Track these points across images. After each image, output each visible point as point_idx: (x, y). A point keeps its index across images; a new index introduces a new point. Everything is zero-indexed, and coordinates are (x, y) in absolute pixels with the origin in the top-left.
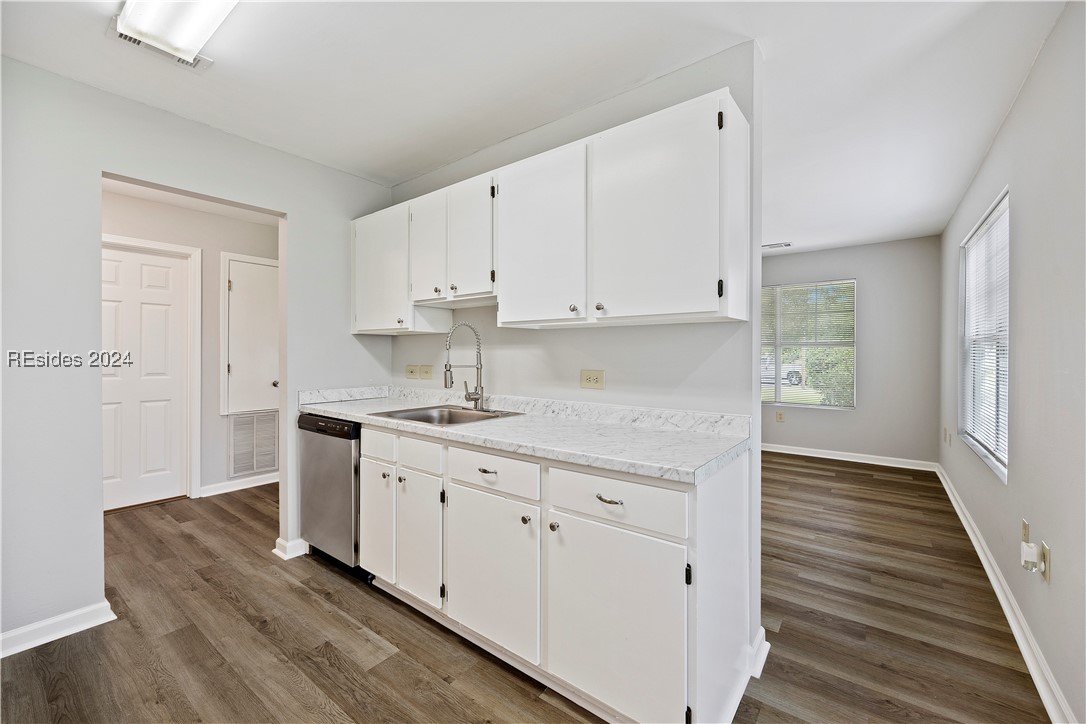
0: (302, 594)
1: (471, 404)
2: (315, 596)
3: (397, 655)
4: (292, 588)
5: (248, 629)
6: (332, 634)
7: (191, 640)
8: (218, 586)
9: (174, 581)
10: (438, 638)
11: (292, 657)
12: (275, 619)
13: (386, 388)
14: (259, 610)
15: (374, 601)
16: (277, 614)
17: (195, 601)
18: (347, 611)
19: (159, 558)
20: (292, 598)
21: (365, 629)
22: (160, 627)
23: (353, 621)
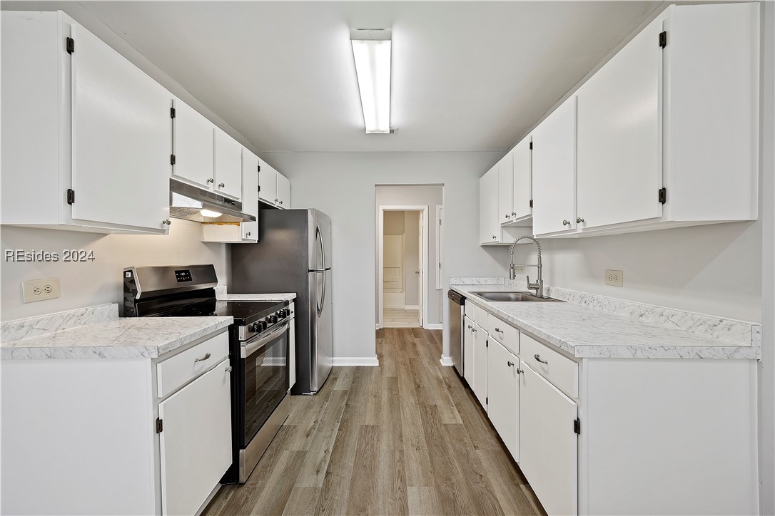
0: (440, 382)
1: (534, 292)
2: (444, 385)
3: (461, 425)
4: (438, 378)
5: (412, 386)
6: (440, 403)
7: (394, 381)
8: (413, 366)
9: (400, 360)
10: (486, 429)
11: (420, 404)
12: (423, 387)
13: (502, 279)
14: (420, 382)
15: (468, 398)
16: (426, 386)
17: (402, 369)
18: (453, 397)
19: (401, 349)
20: (435, 382)
21: (455, 407)
22: (388, 374)
23: (452, 402)
